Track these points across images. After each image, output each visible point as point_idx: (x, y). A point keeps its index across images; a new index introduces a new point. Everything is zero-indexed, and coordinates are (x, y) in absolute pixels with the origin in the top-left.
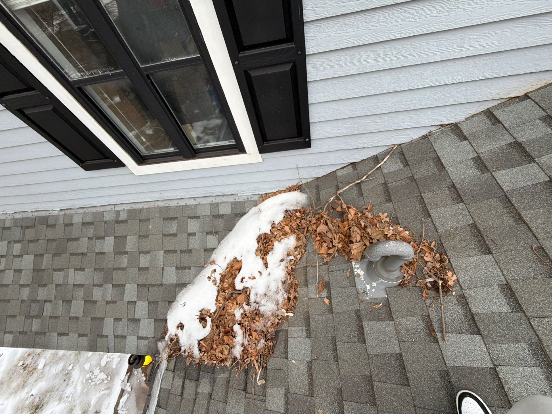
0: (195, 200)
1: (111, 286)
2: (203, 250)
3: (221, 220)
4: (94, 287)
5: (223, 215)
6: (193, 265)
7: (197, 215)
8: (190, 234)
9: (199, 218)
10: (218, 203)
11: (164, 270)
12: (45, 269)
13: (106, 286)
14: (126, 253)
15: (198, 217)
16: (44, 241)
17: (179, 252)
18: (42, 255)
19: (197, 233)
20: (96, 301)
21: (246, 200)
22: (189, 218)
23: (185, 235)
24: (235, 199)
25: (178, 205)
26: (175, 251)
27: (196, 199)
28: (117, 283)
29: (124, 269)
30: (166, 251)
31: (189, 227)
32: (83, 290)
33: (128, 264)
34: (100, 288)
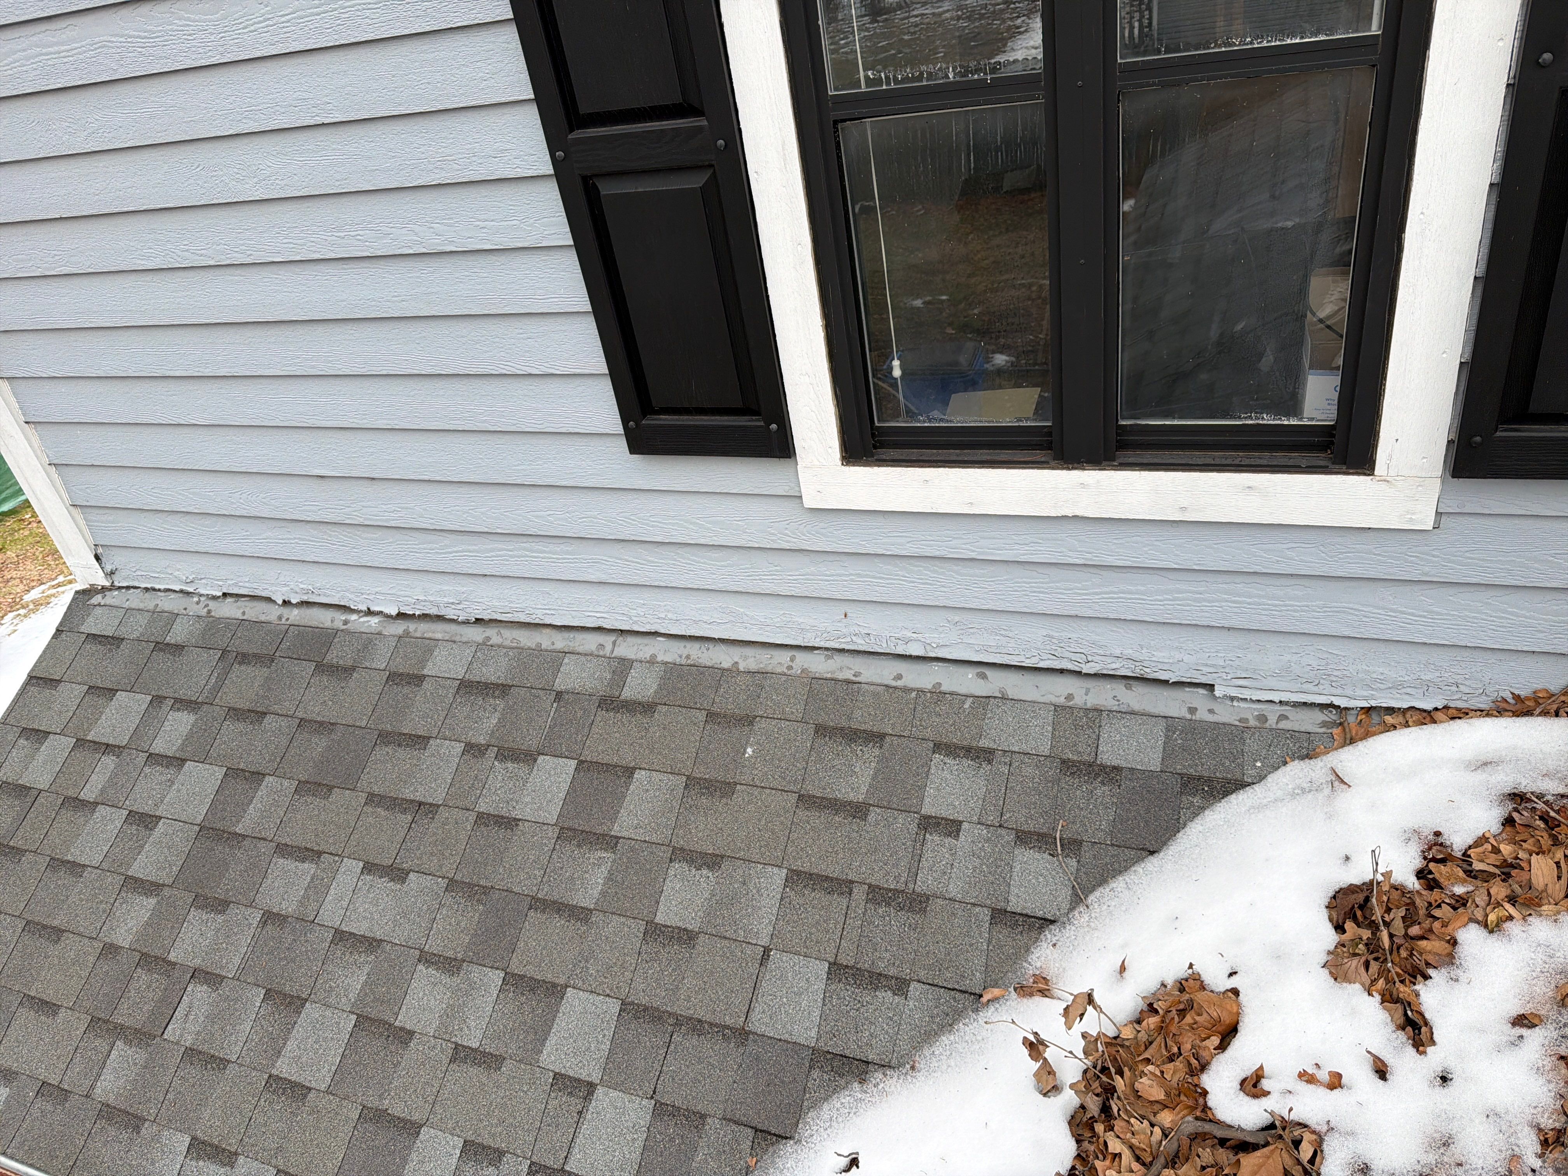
0: (983, 676)
1: (497, 977)
2: (985, 915)
3: (1102, 791)
4: (420, 967)
5: (1116, 769)
6: (922, 974)
7: (984, 743)
8: (928, 824)
9: (990, 762)
10: (1099, 711)
11: (771, 965)
12: (244, 837)
13: (475, 972)
14: (610, 842)
15: (984, 755)
16: (284, 723)
17: (859, 893)
18: (257, 776)
19: (965, 826)
20: (411, 1033)
21: (1253, 723)
22: (938, 747)
23: (905, 824)
24: (1192, 710)
25: (899, 683)
26: (844, 886)
27: (989, 672)
28: (530, 971)
29: (580, 914)
30: (798, 873)
31: (930, 791)
32: (366, 969)
33: (603, 894)
34: (446, 979)
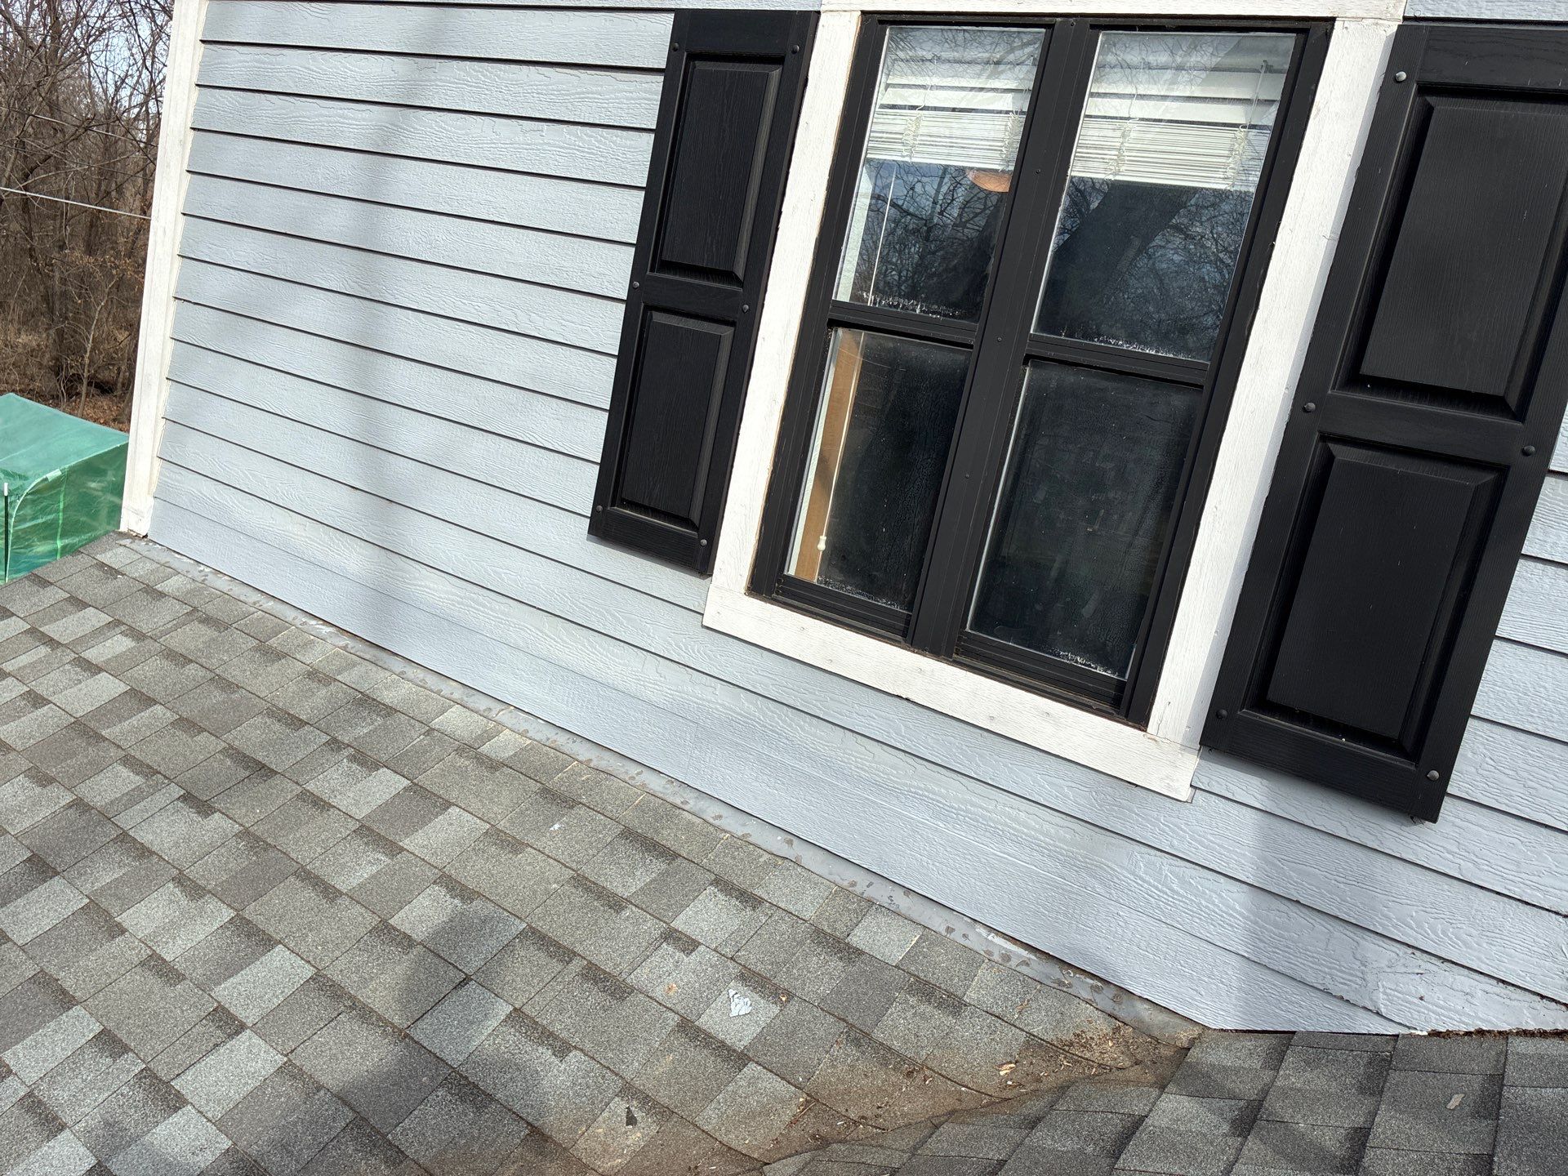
1: (227, 914)
5: (860, 952)
6: (588, 1046)
7: (759, 892)
8: (671, 936)
9: (754, 909)
10: (871, 902)
11: (462, 992)
13: (212, 904)
14: (394, 849)
15: (749, 899)
16: (201, 673)
18: (150, 701)
19: (702, 948)
20: (123, 931)
22: (715, 881)
23: (651, 927)
24: (949, 930)
25: (717, 822)
26: (566, 954)
28: (259, 920)
29: (330, 893)
30: (534, 931)
31: (689, 911)
32: (127, 869)
33: (361, 886)
34: (184, 902)
